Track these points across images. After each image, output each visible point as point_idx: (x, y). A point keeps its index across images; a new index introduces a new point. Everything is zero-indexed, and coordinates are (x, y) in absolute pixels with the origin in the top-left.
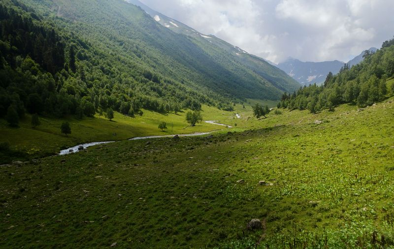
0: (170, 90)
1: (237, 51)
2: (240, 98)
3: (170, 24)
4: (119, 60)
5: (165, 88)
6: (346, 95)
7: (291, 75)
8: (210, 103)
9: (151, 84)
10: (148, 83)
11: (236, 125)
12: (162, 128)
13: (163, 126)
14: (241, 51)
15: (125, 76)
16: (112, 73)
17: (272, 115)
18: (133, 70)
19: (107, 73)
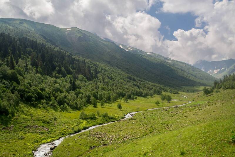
0: (143, 85)
3: (128, 49)
8: (165, 90)
9: (132, 82)
10: (131, 82)
11: (193, 100)
12: (157, 104)
13: (157, 103)
14: (170, 60)
15: (119, 80)
16: (113, 79)
17: (214, 93)
18: (121, 76)
19: (111, 78)
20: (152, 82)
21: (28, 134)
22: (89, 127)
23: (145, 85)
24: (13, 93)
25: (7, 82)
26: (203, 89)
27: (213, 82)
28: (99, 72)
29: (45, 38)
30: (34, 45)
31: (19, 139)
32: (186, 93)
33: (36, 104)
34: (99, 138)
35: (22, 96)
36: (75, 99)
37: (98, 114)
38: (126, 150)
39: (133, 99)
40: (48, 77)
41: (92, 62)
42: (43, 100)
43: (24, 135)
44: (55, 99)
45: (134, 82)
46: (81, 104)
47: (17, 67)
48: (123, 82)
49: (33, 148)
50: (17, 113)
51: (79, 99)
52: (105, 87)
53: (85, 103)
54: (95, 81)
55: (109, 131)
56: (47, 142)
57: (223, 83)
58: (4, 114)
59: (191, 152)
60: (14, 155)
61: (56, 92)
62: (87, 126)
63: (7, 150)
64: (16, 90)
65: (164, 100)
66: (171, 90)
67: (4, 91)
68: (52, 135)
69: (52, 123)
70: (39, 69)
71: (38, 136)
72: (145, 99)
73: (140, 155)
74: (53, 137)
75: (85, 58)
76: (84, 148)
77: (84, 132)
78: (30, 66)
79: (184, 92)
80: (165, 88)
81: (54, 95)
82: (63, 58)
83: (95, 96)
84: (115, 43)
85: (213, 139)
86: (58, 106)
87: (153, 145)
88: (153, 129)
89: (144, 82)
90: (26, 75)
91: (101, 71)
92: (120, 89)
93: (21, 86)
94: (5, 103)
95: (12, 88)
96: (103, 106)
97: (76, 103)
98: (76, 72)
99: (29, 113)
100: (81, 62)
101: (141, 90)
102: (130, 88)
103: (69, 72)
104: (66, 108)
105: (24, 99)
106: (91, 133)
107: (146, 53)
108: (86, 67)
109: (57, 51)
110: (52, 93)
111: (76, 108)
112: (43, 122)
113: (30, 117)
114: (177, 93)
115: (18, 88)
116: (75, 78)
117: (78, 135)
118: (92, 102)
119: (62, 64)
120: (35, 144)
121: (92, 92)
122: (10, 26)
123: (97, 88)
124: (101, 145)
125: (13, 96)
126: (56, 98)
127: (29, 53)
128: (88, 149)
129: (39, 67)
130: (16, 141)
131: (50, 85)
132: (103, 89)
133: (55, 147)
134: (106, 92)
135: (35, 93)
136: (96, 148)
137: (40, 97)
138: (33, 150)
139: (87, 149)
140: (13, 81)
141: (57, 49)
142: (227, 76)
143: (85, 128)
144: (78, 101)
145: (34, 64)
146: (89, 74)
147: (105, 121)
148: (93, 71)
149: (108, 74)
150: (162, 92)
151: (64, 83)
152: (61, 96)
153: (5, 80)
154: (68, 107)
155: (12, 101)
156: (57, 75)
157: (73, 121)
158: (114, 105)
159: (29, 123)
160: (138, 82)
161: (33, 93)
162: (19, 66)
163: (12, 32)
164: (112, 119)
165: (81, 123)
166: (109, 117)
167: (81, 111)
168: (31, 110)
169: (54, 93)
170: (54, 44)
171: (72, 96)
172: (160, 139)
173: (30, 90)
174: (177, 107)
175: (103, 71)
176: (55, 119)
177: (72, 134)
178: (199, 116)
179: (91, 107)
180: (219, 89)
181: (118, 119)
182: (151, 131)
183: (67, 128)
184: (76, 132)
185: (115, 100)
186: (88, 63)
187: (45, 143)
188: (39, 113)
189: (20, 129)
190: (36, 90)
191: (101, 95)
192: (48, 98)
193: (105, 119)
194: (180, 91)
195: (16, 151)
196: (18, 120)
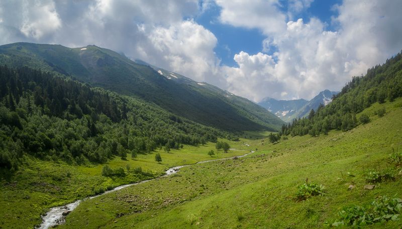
0: (192, 128)
1: (227, 94)
2: (238, 131)
3: (171, 76)
4: (149, 109)
5: (188, 127)
6: (333, 124)
7: (270, 111)
8: (222, 136)
9: (177, 125)
10: (175, 124)
11: (257, 150)
12: (211, 155)
13: (211, 153)
14: (229, 94)
15: (158, 120)
16: (149, 119)
17: (281, 140)
18: (161, 116)
19: (146, 119)
20: (204, 125)
21: (34, 194)
22: (116, 187)
23: (195, 129)
24: (15, 141)
25: (8, 128)
26: (268, 135)
27: (281, 127)
28: (129, 110)
29: (51, 65)
30: (37, 77)
31: (24, 198)
32: (248, 140)
33: (44, 155)
34: (129, 202)
35: (26, 145)
36: (96, 149)
37: (128, 168)
38: (167, 219)
39: (177, 148)
40: (57, 118)
41: (118, 96)
42: (53, 150)
43: (30, 195)
44: (68, 149)
45: (180, 124)
46: (103, 155)
47: (18, 108)
48: (164, 124)
49: (41, 211)
50: (20, 166)
51: (100, 148)
52: (138, 131)
53: (109, 153)
54: (123, 123)
55: (144, 193)
56: (59, 206)
57: (292, 129)
58: (6, 167)
59: (250, 216)
60: (18, 217)
61: (69, 139)
62: (113, 185)
63: (10, 211)
64: (19, 137)
65: (220, 150)
66: (229, 136)
67: (4, 139)
68: (65, 197)
69: (64, 180)
70: (46, 109)
71: (47, 197)
72: (194, 148)
73: (186, 225)
74: (66, 199)
75: (108, 91)
76: (108, 215)
77: (109, 194)
78: (33, 106)
79: (246, 138)
80: (222, 133)
81: (66, 143)
82: (77, 90)
83: (124, 144)
84: (152, 67)
85: (277, 197)
86: (72, 158)
87: (203, 211)
88: (204, 189)
89: (193, 124)
90: (29, 117)
91: (132, 109)
92: (159, 133)
93: (25, 131)
94: (6, 153)
95: (13, 134)
96: (135, 157)
97: (97, 154)
98: (96, 111)
99: (35, 167)
100: (102, 96)
101: (189, 135)
102: (174, 132)
103: (86, 112)
104: (83, 160)
105: (28, 148)
106: (118, 195)
107: (196, 83)
108: (110, 103)
109: (69, 82)
110: (64, 140)
111: (97, 161)
112: (54, 179)
113: (36, 172)
114: (237, 140)
115: (21, 135)
116: (95, 119)
117: (100, 198)
118: (120, 153)
119: (76, 100)
120: (44, 206)
121: (120, 139)
122: (6, 54)
123: (127, 132)
124: (132, 212)
125: (15, 144)
126: (69, 146)
127: (32, 88)
128: (114, 217)
129: (45, 106)
130: (20, 201)
131: (61, 129)
132: (135, 134)
133: (69, 212)
134: (139, 138)
135: (42, 140)
136: (126, 216)
137: (48, 146)
138: (40, 214)
139: (112, 217)
140: (14, 126)
141: (68, 79)
142: (296, 120)
143: (110, 189)
144: (100, 151)
145: (39, 102)
146: (114, 112)
147: (138, 178)
148: (120, 108)
149: (142, 112)
150: (218, 138)
151: (80, 126)
152: (76, 144)
153: (6, 124)
154: (86, 159)
155: (14, 151)
156: (70, 115)
157: (94, 178)
158: (151, 157)
159: (35, 179)
160: (184, 125)
161: (40, 141)
162: (20, 107)
163: (9, 62)
164: (148, 176)
165: (103, 181)
166: (143, 173)
167: (105, 165)
168: (38, 162)
169: (66, 140)
170: (63, 72)
171: (90, 144)
172: (213, 202)
173: (36, 136)
174: (236, 158)
175: (134, 109)
176: (69, 175)
177: (92, 196)
178: (263, 170)
179: (118, 159)
180: (287, 135)
181: (156, 176)
182: (201, 192)
183: (85, 187)
184: (97, 194)
185: (152, 149)
186: (113, 98)
187: (55, 206)
188: (48, 166)
189: (25, 186)
190: (42, 137)
191: (132, 143)
192: (59, 148)
193: (138, 176)
194: (242, 138)
195: (21, 213)
196: (22, 175)
